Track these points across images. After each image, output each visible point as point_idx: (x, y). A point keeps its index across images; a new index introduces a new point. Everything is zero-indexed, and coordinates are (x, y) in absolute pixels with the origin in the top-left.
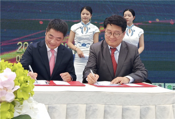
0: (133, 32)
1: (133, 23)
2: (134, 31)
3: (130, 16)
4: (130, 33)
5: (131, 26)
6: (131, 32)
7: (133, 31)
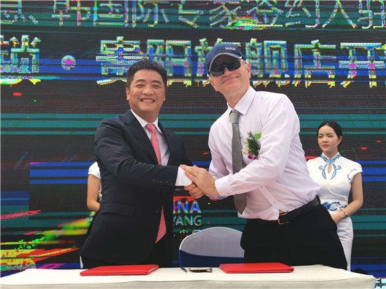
0: (335, 170)
1: (339, 150)
2: (340, 168)
3: (332, 136)
4: (329, 172)
5: (334, 157)
6: (333, 170)
7: (337, 168)
